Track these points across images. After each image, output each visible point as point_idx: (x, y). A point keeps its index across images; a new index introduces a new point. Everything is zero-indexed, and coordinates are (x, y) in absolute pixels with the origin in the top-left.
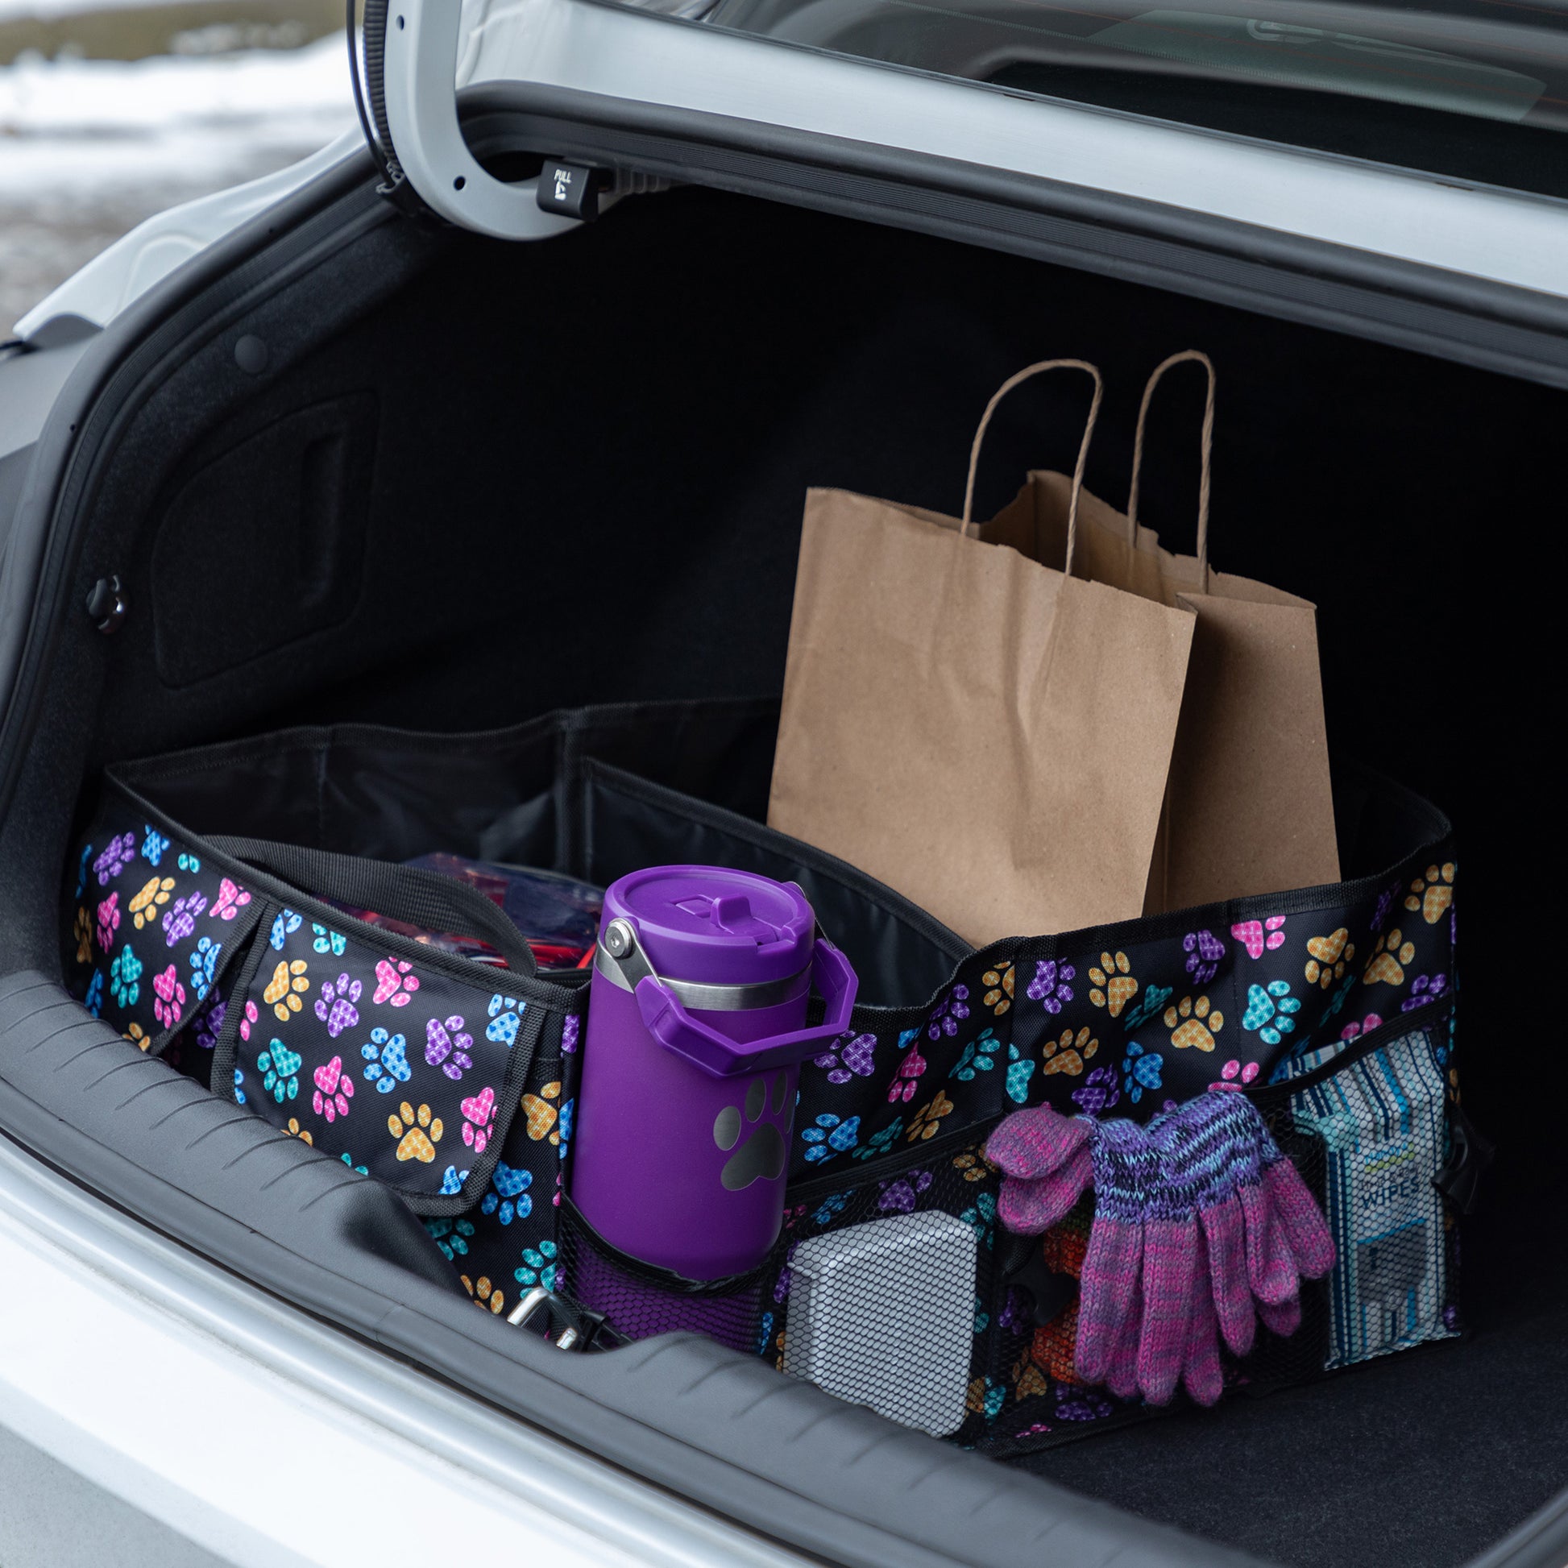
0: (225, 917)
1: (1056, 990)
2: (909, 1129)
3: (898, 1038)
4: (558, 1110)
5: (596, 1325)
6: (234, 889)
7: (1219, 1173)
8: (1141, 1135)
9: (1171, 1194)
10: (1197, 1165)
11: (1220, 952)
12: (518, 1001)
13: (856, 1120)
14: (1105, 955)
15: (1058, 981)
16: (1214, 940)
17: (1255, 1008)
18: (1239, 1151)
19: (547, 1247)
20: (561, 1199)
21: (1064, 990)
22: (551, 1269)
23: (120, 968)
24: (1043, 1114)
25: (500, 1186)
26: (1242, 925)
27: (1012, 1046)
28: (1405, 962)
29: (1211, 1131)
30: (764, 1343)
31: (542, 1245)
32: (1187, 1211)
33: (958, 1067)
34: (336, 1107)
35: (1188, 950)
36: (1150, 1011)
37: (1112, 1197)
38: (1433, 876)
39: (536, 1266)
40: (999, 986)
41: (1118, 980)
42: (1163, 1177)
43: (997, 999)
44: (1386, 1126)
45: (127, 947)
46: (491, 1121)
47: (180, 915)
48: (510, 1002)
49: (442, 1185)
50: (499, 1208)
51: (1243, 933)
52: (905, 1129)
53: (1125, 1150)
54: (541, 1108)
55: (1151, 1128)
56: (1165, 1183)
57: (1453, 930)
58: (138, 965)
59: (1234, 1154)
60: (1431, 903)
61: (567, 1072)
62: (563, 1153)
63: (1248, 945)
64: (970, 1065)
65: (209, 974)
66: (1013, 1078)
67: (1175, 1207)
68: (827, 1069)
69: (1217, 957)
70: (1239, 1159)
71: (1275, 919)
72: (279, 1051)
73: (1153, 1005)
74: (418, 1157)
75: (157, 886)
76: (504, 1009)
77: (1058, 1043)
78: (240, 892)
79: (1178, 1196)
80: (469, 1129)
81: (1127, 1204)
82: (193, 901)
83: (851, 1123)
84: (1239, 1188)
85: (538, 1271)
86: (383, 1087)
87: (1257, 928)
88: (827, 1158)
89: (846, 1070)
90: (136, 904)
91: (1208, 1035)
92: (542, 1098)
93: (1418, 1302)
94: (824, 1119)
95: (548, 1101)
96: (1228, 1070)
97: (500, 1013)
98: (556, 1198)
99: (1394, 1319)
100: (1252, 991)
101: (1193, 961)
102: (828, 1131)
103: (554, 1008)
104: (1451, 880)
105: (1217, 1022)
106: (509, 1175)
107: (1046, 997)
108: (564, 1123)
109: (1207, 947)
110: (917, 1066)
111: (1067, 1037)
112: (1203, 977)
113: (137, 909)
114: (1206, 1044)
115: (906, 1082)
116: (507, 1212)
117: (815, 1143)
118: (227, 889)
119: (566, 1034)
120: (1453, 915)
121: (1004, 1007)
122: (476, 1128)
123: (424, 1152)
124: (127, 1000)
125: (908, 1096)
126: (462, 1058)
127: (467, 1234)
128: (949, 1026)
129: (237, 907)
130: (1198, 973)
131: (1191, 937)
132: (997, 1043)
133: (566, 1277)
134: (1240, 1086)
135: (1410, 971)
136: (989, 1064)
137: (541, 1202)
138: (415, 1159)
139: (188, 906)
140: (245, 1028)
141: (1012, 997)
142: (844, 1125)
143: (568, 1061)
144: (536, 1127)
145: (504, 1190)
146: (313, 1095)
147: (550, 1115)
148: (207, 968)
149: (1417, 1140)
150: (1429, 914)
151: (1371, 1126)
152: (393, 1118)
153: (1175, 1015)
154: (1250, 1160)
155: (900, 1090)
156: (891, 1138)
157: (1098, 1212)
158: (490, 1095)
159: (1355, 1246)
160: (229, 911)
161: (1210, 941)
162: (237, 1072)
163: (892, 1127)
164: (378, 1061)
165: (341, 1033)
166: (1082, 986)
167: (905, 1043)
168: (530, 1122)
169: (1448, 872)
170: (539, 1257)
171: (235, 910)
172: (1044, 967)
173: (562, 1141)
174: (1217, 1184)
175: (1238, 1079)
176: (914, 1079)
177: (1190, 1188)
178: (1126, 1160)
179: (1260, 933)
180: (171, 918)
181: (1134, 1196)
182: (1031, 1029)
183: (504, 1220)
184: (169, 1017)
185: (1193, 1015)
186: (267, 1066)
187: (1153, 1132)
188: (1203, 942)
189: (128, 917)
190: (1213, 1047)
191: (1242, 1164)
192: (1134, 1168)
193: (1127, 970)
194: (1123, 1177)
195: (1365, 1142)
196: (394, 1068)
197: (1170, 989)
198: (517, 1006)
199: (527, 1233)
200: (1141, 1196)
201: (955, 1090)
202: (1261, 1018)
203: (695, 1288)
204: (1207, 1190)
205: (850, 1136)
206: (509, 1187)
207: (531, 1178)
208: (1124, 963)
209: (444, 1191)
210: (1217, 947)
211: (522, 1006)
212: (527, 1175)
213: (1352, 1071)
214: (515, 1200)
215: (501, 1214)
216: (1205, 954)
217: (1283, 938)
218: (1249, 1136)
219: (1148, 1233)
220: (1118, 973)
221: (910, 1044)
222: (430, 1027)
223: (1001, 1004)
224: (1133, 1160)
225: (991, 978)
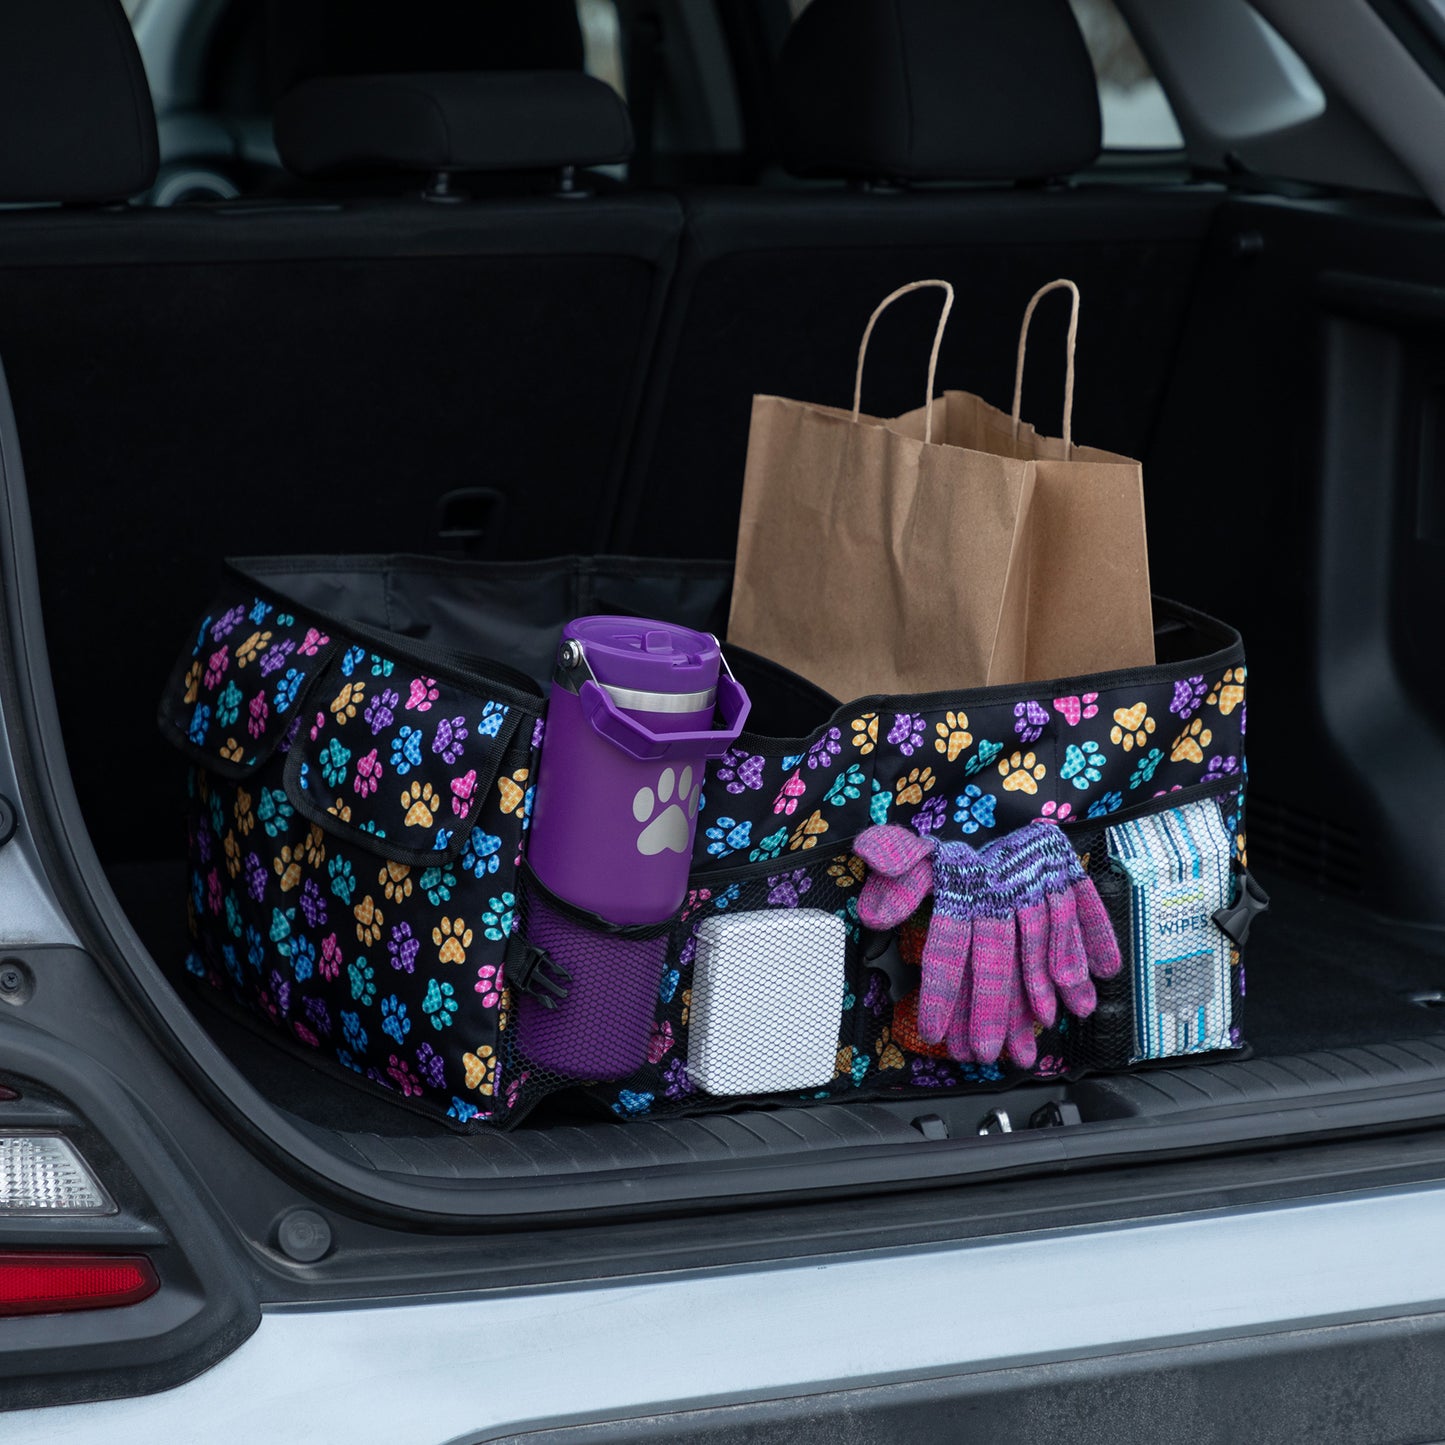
0: (309, 653)
1: (910, 737)
2: (792, 840)
3: (782, 762)
4: (525, 791)
5: (538, 957)
6: (317, 635)
7: (1033, 882)
8: (974, 854)
9: (994, 897)
10: (1017, 875)
11: (1045, 719)
12: (505, 706)
13: (749, 824)
14: (950, 715)
15: (912, 731)
16: (1041, 709)
17: (1070, 762)
18: (1049, 867)
19: (507, 897)
20: (521, 860)
21: (916, 739)
22: (509, 915)
23: (225, 698)
24: (897, 831)
25: (477, 848)
26: (1062, 699)
27: (875, 780)
28: (1204, 745)
29: (1028, 851)
30: (671, 993)
31: (504, 896)
32: (1006, 911)
33: (831, 793)
34: (369, 787)
35: (1018, 715)
36: (985, 761)
37: (946, 898)
38: (1228, 677)
39: (498, 911)
40: (865, 732)
41: (957, 734)
42: (988, 885)
43: (863, 742)
44: (1181, 869)
45: (232, 682)
46: (473, 795)
47: (275, 655)
48: (499, 707)
49: (435, 843)
50: (475, 865)
51: (1063, 705)
52: (789, 839)
53: (960, 863)
54: (512, 788)
55: (983, 849)
56: (989, 890)
57: (1244, 722)
58: (239, 694)
59: (1045, 868)
60: (1225, 698)
61: (534, 762)
62: (525, 825)
63: (1066, 715)
64: (841, 792)
65: (291, 695)
66: (875, 806)
67: (997, 908)
68: (727, 782)
69: (1042, 723)
70: (1049, 873)
71: (1090, 695)
72: (336, 748)
73: (987, 756)
74: (420, 823)
75: (258, 638)
76: (494, 711)
77: (908, 778)
78: (321, 636)
79: (999, 899)
80: (457, 801)
81: (958, 904)
82: (285, 645)
83: (744, 827)
84: (1048, 895)
85: (499, 915)
86: (401, 770)
87: (1075, 702)
88: (725, 853)
89: (741, 783)
90: (242, 650)
91: (1033, 782)
92: (514, 781)
93: (1207, 1016)
94: (723, 821)
95: (517, 783)
96: (1048, 808)
97: (490, 714)
98: (517, 860)
99: (1186, 1028)
100: (1069, 750)
101: (1021, 724)
102: (727, 831)
103: (528, 712)
104: (1242, 681)
105: (1041, 772)
106: (485, 840)
107: (902, 742)
108: (528, 802)
109: (1034, 714)
110: (796, 787)
111: (915, 774)
112: (1029, 738)
113: (242, 654)
114: (1031, 788)
115: (789, 799)
116: (480, 868)
117: (716, 840)
118: (312, 636)
119: (536, 733)
120: (1245, 710)
121: (868, 749)
122: (461, 801)
123: (425, 820)
124: (228, 721)
125: (790, 810)
126: (458, 747)
127: (450, 885)
128: (824, 759)
129: (318, 646)
130: (1025, 734)
131: (1020, 706)
132: (862, 777)
133: (520, 922)
134: (1056, 821)
135: (1208, 753)
136: (857, 794)
137: (505, 861)
138: (418, 825)
139: (281, 649)
140: (314, 732)
141: (875, 741)
142: (739, 828)
143: (535, 755)
144: (507, 803)
145: (480, 851)
146: (355, 778)
147: (519, 795)
148: (291, 690)
149: (1206, 884)
150: (1224, 707)
151: (1167, 867)
152: (406, 794)
153: (1007, 766)
154: (1057, 874)
155: (784, 805)
156: (779, 845)
157: (935, 911)
158: (473, 776)
159: (1152, 962)
160: (312, 649)
161: (1037, 710)
162: (304, 765)
163: (779, 835)
164: (401, 751)
165: (380, 732)
166: (930, 736)
167: (788, 766)
168: (503, 799)
169: (1241, 674)
170: (501, 905)
171: (316, 648)
172: (901, 719)
173: (525, 815)
174: (1031, 890)
175: (1054, 815)
176: (795, 797)
177: (1010, 894)
178: (960, 870)
179: (1078, 705)
180: (267, 658)
181: (965, 899)
182: (890, 767)
183: (478, 874)
184: (257, 730)
185: (1022, 767)
186: (326, 759)
187: (983, 852)
188: (1031, 710)
189: (234, 660)
190: (1036, 790)
191: (1052, 877)
192: (966, 878)
193: (965, 727)
194: (957, 884)
195: (1162, 880)
196: (411, 755)
197: (1001, 745)
198: (503, 708)
199: (494, 885)
200: (971, 899)
201: (828, 811)
202: (1074, 769)
203: (613, 930)
204: (1023, 894)
205: (743, 837)
206: (484, 849)
207: (500, 843)
208: (963, 720)
209: (436, 847)
210: (1042, 715)
211: (506, 709)
212: (497, 840)
213: (1152, 821)
214: (487, 859)
215: (476, 870)
216: (1032, 719)
217: (1097, 710)
218: (1058, 856)
219: (976, 928)
220: (958, 728)
221: (793, 769)
222: (441, 725)
223: (867, 745)
224: (965, 871)
225: (858, 725)
